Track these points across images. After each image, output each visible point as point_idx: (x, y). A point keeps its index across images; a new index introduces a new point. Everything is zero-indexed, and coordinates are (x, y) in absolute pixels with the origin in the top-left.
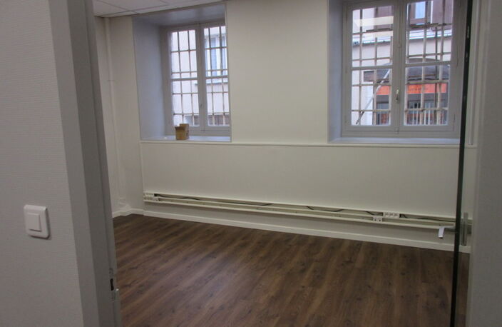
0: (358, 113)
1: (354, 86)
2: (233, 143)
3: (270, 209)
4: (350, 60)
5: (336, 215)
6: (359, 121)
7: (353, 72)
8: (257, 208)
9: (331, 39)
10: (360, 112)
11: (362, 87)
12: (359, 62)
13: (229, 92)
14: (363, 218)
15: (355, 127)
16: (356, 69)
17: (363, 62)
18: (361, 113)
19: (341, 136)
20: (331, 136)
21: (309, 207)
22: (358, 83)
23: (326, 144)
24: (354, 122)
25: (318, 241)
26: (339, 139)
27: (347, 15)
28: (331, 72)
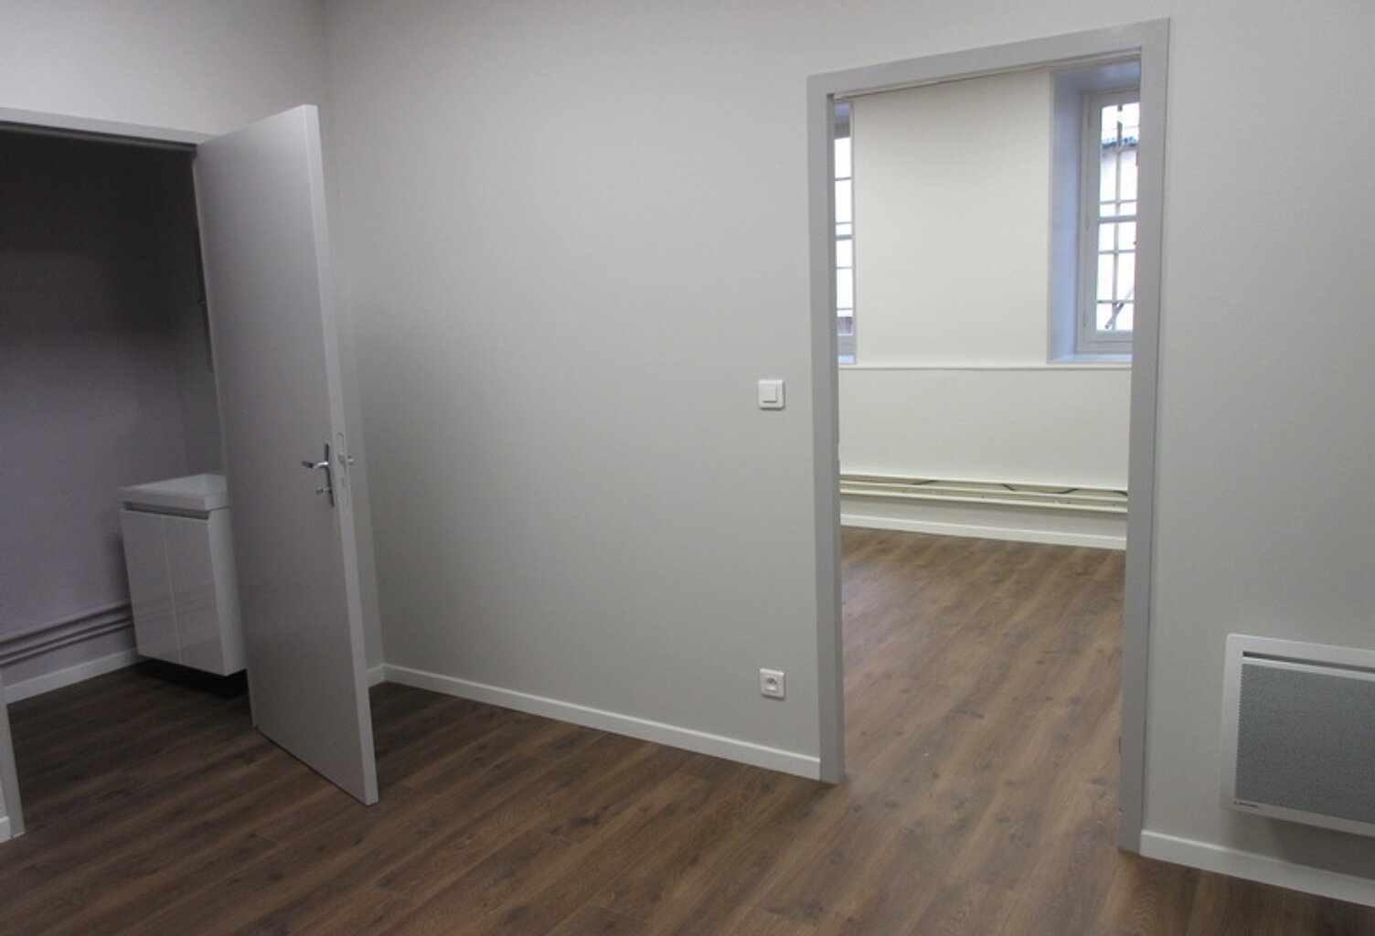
0: (1110, 306)
1: (1103, 253)
2: (859, 365)
3: (930, 491)
4: (1096, 202)
5: (1060, 500)
6: (1112, 321)
7: (1102, 227)
8: (904, 490)
9: (1058, 158)
10: (1114, 304)
11: (1120, 256)
12: (1113, 206)
13: (854, 267)
14: (1114, 504)
15: (1103, 333)
16: (1108, 220)
17: (1122, 205)
18: (1117, 306)
19: (1075, 352)
20: (1053, 351)
21: (1006, 486)
22: (1111, 248)
23: (1043, 364)
24: (1101, 325)
25: (1024, 549)
26: (1072, 356)
27: (1089, 120)
28: (1056, 226)
